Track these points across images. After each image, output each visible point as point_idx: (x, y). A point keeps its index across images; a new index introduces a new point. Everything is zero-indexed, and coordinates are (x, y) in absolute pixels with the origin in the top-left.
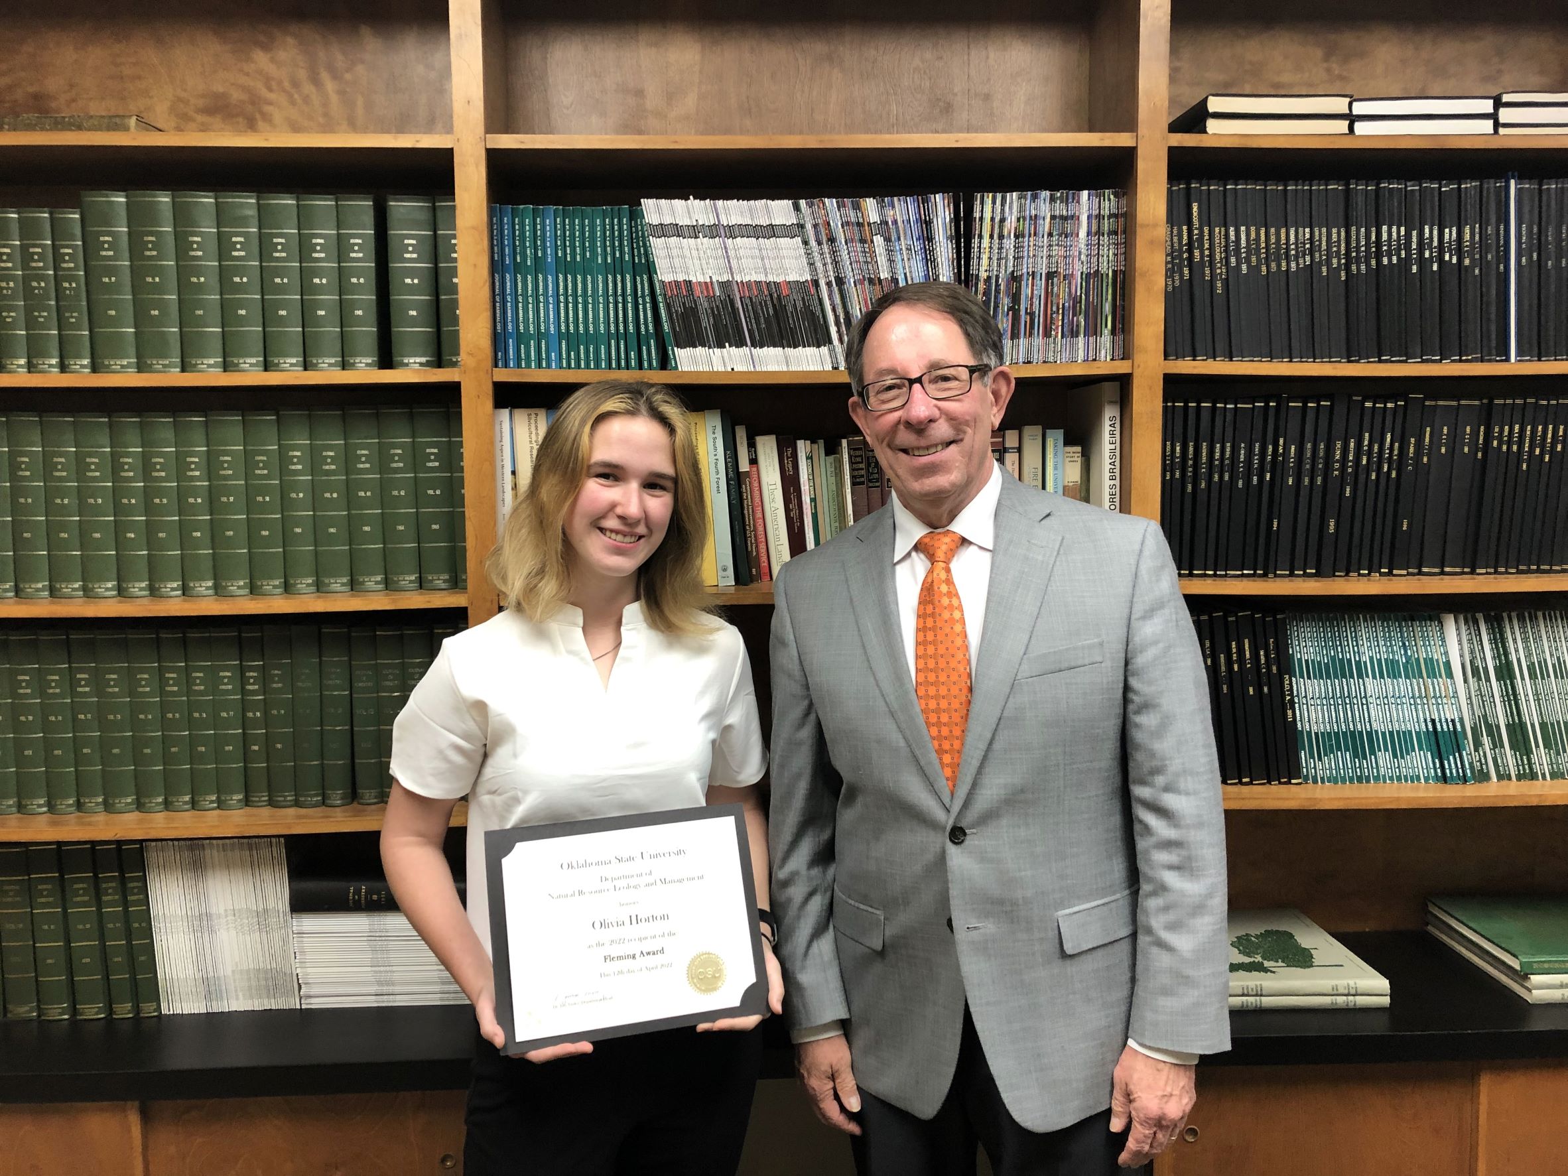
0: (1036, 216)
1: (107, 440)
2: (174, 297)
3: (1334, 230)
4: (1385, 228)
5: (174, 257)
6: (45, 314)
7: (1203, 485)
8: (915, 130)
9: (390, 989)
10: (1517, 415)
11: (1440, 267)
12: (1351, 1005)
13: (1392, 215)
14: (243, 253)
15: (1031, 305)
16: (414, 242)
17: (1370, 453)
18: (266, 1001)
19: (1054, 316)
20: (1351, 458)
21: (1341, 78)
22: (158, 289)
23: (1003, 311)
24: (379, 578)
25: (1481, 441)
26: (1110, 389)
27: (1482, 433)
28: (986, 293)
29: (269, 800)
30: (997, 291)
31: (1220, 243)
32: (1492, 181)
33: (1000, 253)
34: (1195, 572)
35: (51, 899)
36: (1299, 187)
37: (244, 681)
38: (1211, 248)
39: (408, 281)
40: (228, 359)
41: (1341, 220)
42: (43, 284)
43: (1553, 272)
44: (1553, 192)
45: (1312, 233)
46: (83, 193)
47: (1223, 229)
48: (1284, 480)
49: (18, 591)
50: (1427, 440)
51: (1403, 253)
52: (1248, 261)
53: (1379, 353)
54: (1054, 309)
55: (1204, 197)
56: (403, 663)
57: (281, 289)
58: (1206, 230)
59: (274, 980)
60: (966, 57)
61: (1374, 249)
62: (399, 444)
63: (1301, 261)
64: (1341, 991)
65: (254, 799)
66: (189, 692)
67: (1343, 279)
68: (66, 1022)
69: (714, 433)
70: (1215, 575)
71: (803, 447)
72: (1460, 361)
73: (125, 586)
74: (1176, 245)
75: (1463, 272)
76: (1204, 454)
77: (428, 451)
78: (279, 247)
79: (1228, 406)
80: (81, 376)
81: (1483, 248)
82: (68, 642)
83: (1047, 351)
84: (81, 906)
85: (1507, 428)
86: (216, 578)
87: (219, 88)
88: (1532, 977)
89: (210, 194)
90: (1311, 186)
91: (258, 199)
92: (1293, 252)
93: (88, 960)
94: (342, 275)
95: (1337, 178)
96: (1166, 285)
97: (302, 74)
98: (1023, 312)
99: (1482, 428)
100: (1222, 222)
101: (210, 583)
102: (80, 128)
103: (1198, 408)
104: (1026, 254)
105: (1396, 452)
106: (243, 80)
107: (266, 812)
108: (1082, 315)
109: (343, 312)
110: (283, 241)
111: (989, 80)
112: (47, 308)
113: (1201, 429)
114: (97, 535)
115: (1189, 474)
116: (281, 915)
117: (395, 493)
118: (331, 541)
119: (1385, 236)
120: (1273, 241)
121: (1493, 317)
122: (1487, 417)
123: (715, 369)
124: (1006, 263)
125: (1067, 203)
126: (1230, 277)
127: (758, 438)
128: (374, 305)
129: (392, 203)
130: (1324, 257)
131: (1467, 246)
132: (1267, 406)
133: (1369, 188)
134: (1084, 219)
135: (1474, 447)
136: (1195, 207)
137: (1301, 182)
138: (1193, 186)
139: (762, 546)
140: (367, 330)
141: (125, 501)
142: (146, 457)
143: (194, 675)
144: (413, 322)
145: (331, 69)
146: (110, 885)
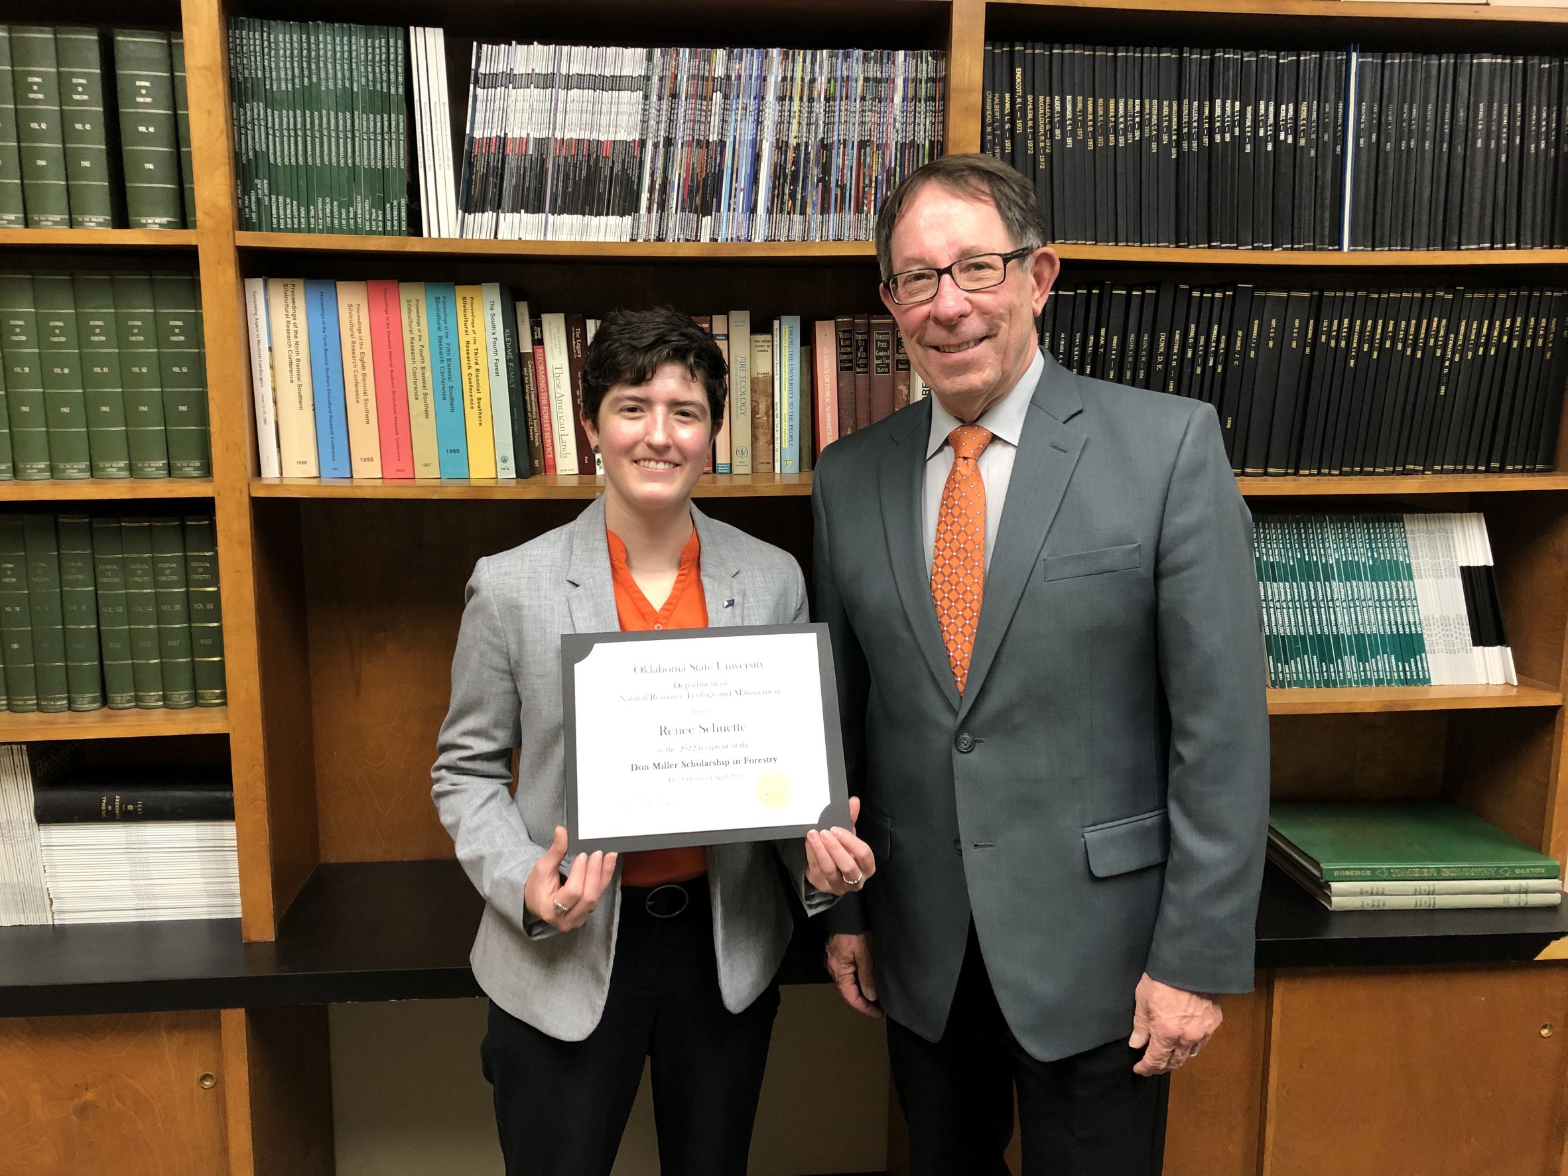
0: (848, 77)
3: (1166, 103)
4: (1218, 102)
9: (152, 903)
10: (1347, 308)
11: (1274, 146)
13: (1226, 90)
15: (843, 176)
16: (148, 84)
17: (1195, 346)
18: (14, 916)
19: (867, 189)
20: (1176, 351)
23: (812, 182)
24: (122, 464)
25: (1310, 336)
27: (1311, 327)
28: (796, 162)
29: (8, 705)
30: (807, 160)
31: (1045, 114)
32: (1333, 53)
33: (809, 118)
36: (1130, 54)
38: (1034, 119)
39: (142, 129)
41: (1174, 92)
43: (1391, 157)
44: (1397, 67)
45: (1142, 105)
47: (1048, 98)
48: (1105, 373)
50: (1255, 333)
51: (1237, 130)
52: (1074, 134)
53: (1209, 238)
54: (867, 182)
55: (1029, 63)
56: (153, 557)
58: (1030, 98)
59: (21, 894)
61: (1206, 125)
62: (140, 315)
63: (1130, 136)
67: (1173, 157)
69: (492, 309)
72: (1292, 249)
74: (997, 114)
75: (1298, 151)
77: (171, 323)
81: (1321, 127)
83: (858, 228)
85: (1336, 322)
88: (1333, 885)
90: (1142, 53)
92: (1121, 126)
94: (65, 121)
95: (1170, 45)
98: (833, 185)
99: (1312, 322)
100: (1047, 90)
104: (837, 119)
105: (1222, 346)
107: (5, 717)
109: (68, 162)
116: (27, 827)
117: (136, 370)
118: (65, 420)
119: (1218, 111)
120: (1101, 112)
121: (1328, 202)
122: (1317, 310)
123: (500, 237)
124: (816, 129)
125: (881, 64)
126: (1054, 150)
127: (543, 315)
128: (104, 156)
129: (119, 38)
130: (1155, 133)
131: (1303, 125)
132: (1089, 293)
133: (1204, 57)
134: (899, 82)
135: (1303, 343)
136: (1018, 72)
137: (1131, 48)
138: (1017, 48)
139: (547, 436)
140: (97, 184)
144: (150, 176)
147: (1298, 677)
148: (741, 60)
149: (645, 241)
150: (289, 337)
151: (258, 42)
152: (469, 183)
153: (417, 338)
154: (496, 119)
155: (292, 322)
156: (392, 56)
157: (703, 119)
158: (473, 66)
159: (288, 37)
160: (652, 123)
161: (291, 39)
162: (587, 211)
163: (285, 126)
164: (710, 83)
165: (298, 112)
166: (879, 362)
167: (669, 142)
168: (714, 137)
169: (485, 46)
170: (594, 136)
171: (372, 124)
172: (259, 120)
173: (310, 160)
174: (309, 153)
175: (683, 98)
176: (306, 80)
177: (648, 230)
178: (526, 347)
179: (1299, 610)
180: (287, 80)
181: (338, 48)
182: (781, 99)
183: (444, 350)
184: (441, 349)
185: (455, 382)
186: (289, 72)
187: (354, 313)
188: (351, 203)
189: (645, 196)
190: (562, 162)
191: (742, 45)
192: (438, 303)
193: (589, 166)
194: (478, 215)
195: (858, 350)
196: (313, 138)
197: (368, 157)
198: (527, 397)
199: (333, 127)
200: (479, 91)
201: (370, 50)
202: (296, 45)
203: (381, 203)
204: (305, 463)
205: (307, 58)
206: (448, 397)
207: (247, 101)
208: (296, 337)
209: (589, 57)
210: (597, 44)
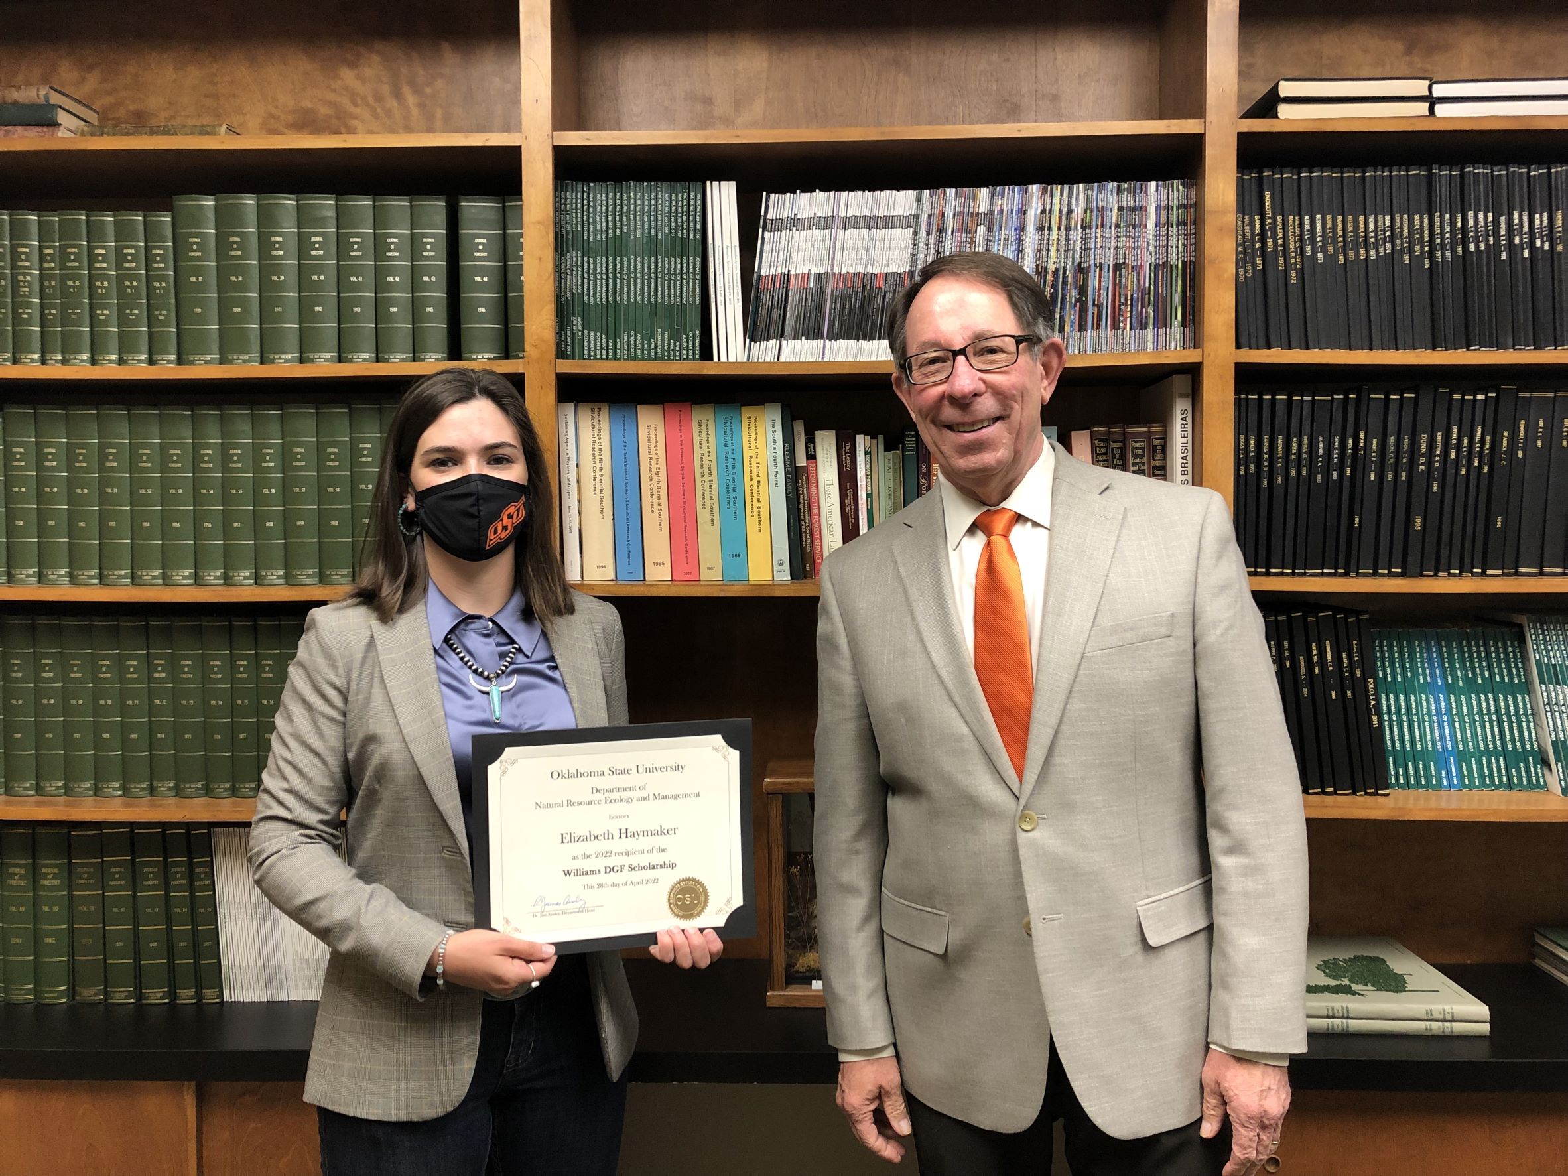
0: (1103, 207)
1: (190, 434)
2: (256, 295)
3: (1417, 217)
4: (1471, 214)
5: (257, 257)
6: (137, 312)
7: (1279, 480)
11: (1531, 253)
12: (1447, 1032)
13: (1478, 203)
14: (321, 253)
15: (1099, 296)
16: (484, 241)
17: (1458, 447)
19: (1122, 307)
20: (1438, 452)
22: (242, 287)
23: (1070, 303)
26: (1181, 379)
28: (1054, 285)
30: (1065, 283)
31: (1295, 232)
33: (1067, 245)
34: (1273, 570)
35: (122, 882)
36: (1378, 174)
38: (1285, 238)
39: (478, 279)
40: (304, 355)
41: (1424, 206)
42: (135, 284)
45: (1392, 220)
46: (175, 197)
47: (1297, 218)
48: (1365, 474)
49: (101, 577)
50: (1522, 433)
51: (1491, 239)
52: (1324, 249)
53: (1467, 343)
54: (1123, 300)
55: (1277, 185)
57: (357, 287)
58: (1279, 219)
60: (1033, 59)
61: (1460, 236)
63: (1381, 249)
64: (1436, 1016)
66: (258, 680)
67: (1427, 267)
68: (132, 1006)
69: (773, 426)
70: (1293, 574)
71: (862, 443)
73: (201, 574)
74: (1248, 235)
75: (1556, 257)
76: (1280, 448)
78: (356, 247)
79: (1305, 399)
80: (167, 369)
82: (147, 628)
83: (1115, 343)
84: (150, 891)
86: (287, 566)
87: (307, 104)
89: (292, 196)
90: (1391, 172)
91: (337, 201)
92: (1372, 240)
93: (155, 944)
94: (415, 274)
95: (1420, 163)
96: (1237, 274)
97: (386, 89)
98: (1090, 304)
100: (1296, 208)
102: (173, 135)
103: (1273, 400)
104: (1093, 245)
105: (1487, 446)
106: (331, 96)
108: (1151, 307)
109: (415, 309)
110: (359, 240)
111: (1057, 80)
113: (1277, 422)
114: (177, 525)
115: (1265, 469)
119: (1471, 222)
120: (1351, 229)
123: (782, 359)
124: (1073, 255)
125: (1135, 194)
126: (1305, 266)
127: (816, 433)
128: (445, 302)
129: (463, 204)
130: (1406, 245)
131: (1559, 232)
132: (1346, 399)
133: (1454, 173)
134: (1152, 210)
136: (1267, 196)
137: (1379, 168)
138: (1265, 174)
139: (817, 542)
140: (437, 326)
141: (204, 491)
142: (224, 449)
143: (264, 662)
144: (481, 318)
145: (412, 83)
146: (179, 869)
148: (1003, 196)
150: (594, 455)
151: (579, 201)
152: (756, 315)
153: (706, 454)
154: (781, 258)
155: (597, 441)
156: (692, 208)
158: (763, 213)
159: (604, 195)
160: (921, 256)
161: (607, 197)
162: (861, 336)
163: (598, 271)
164: (975, 218)
165: (610, 258)
169: (772, 196)
170: (869, 270)
171: (673, 266)
172: (577, 266)
173: (618, 299)
174: (618, 293)
175: (950, 233)
176: (618, 231)
178: (801, 461)
180: (601, 231)
181: (646, 203)
182: (1040, 229)
183: (730, 465)
184: (727, 463)
185: (739, 493)
186: (604, 225)
187: (652, 432)
188: (653, 335)
190: (839, 293)
191: (1003, 183)
192: (725, 421)
193: (863, 297)
194: (764, 343)
195: (1114, 457)
196: (622, 280)
197: (668, 294)
198: (801, 507)
199: (639, 270)
200: (767, 234)
201: (673, 203)
202: (610, 202)
203: (677, 335)
204: (604, 567)
205: (620, 212)
206: (732, 506)
207: (567, 251)
208: (600, 455)
209: (865, 200)
210: (872, 189)
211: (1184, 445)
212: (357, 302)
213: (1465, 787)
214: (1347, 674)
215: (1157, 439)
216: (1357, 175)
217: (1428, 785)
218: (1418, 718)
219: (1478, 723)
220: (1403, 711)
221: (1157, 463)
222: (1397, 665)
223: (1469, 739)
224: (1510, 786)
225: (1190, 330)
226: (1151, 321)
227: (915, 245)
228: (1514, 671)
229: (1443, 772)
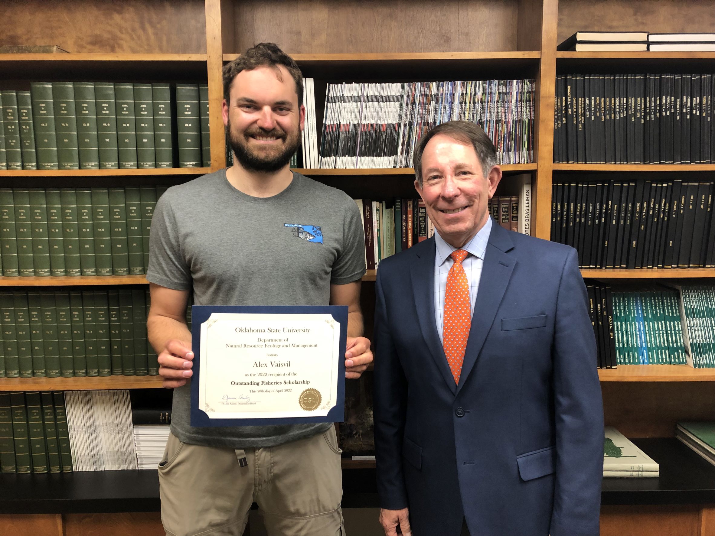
0: (491, 92)
1: (44, 202)
2: (75, 133)
3: (639, 99)
4: (664, 98)
5: (75, 114)
6: (14, 141)
7: (571, 224)
8: (432, 50)
11: (691, 117)
12: (640, 476)
13: (667, 92)
14: (107, 112)
16: (189, 106)
17: (654, 209)
18: (122, 466)
19: (499, 141)
20: (644, 211)
21: (643, 23)
22: (68, 129)
25: (710, 203)
26: (526, 177)
27: (710, 199)
29: (122, 372)
31: (581, 106)
33: (473, 111)
35: (22, 417)
37: (109, 316)
38: (577, 108)
39: (187, 125)
40: (101, 163)
41: (642, 94)
42: (13, 127)
45: (627, 100)
46: (31, 83)
47: (583, 99)
48: (611, 222)
49: (3, 273)
50: (683, 202)
51: (673, 110)
52: (595, 114)
53: (660, 159)
54: (500, 138)
55: (574, 82)
57: (126, 129)
58: (574, 99)
59: (125, 456)
60: (457, 15)
61: (658, 108)
63: (621, 114)
64: (635, 469)
65: (116, 371)
66: (84, 321)
67: (642, 123)
68: (29, 474)
71: (375, 205)
72: (700, 163)
73: (54, 271)
75: (702, 120)
76: (572, 209)
78: (125, 109)
79: (584, 186)
80: (32, 171)
81: (712, 108)
82: (27, 297)
84: (35, 420)
86: (96, 267)
87: (97, 32)
89: (92, 83)
90: (627, 77)
91: (114, 86)
92: (618, 110)
93: (38, 446)
94: (155, 122)
95: (641, 73)
96: (554, 126)
97: (137, 25)
99: (710, 196)
100: (583, 95)
101: (93, 270)
102: (30, 52)
103: (569, 186)
104: (486, 111)
105: (667, 208)
106: (109, 28)
107: (121, 378)
108: (513, 141)
109: (156, 140)
110: (127, 106)
111: (468, 26)
112: (15, 139)
113: (571, 197)
114: (40, 247)
115: (565, 219)
116: (128, 426)
119: (664, 102)
120: (608, 104)
122: (713, 191)
123: (337, 168)
124: (477, 115)
125: (506, 86)
126: (586, 122)
128: (170, 137)
129: (178, 88)
130: (633, 112)
131: (704, 107)
132: (603, 186)
133: (656, 78)
134: (514, 94)
135: (706, 205)
136: (569, 88)
137: (622, 75)
138: (568, 77)
140: (167, 149)
141: (53, 230)
142: (63, 209)
143: (86, 313)
144: (189, 145)
145: (150, 22)
146: (49, 411)
147: (707, 363)
148: (443, 86)
149: (400, 167)
152: (324, 144)
154: (336, 116)
157: (426, 113)
158: (327, 94)
160: (404, 115)
162: (375, 155)
164: (430, 97)
166: (503, 217)
167: (411, 124)
168: (431, 121)
169: (331, 85)
170: (378, 122)
175: (418, 104)
177: (401, 162)
179: (706, 331)
182: (461, 103)
189: (400, 147)
190: (364, 134)
191: (443, 80)
193: (376, 135)
194: (328, 158)
195: (494, 212)
200: (329, 104)
209: (377, 88)
210: (380, 82)
211: (527, 207)
212: (126, 137)
213: (650, 363)
214: (600, 314)
215: (514, 203)
216: (611, 78)
217: (634, 363)
218: (631, 333)
219: (657, 335)
220: (624, 329)
221: (514, 215)
222: (622, 308)
223: (653, 342)
224: (670, 362)
225: (531, 152)
226: (513, 148)
227: (401, 110)
228: (674, 311)
229: (641, 357)
